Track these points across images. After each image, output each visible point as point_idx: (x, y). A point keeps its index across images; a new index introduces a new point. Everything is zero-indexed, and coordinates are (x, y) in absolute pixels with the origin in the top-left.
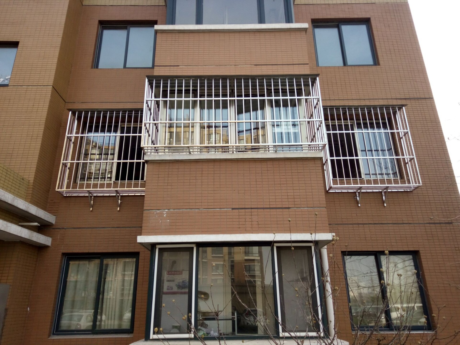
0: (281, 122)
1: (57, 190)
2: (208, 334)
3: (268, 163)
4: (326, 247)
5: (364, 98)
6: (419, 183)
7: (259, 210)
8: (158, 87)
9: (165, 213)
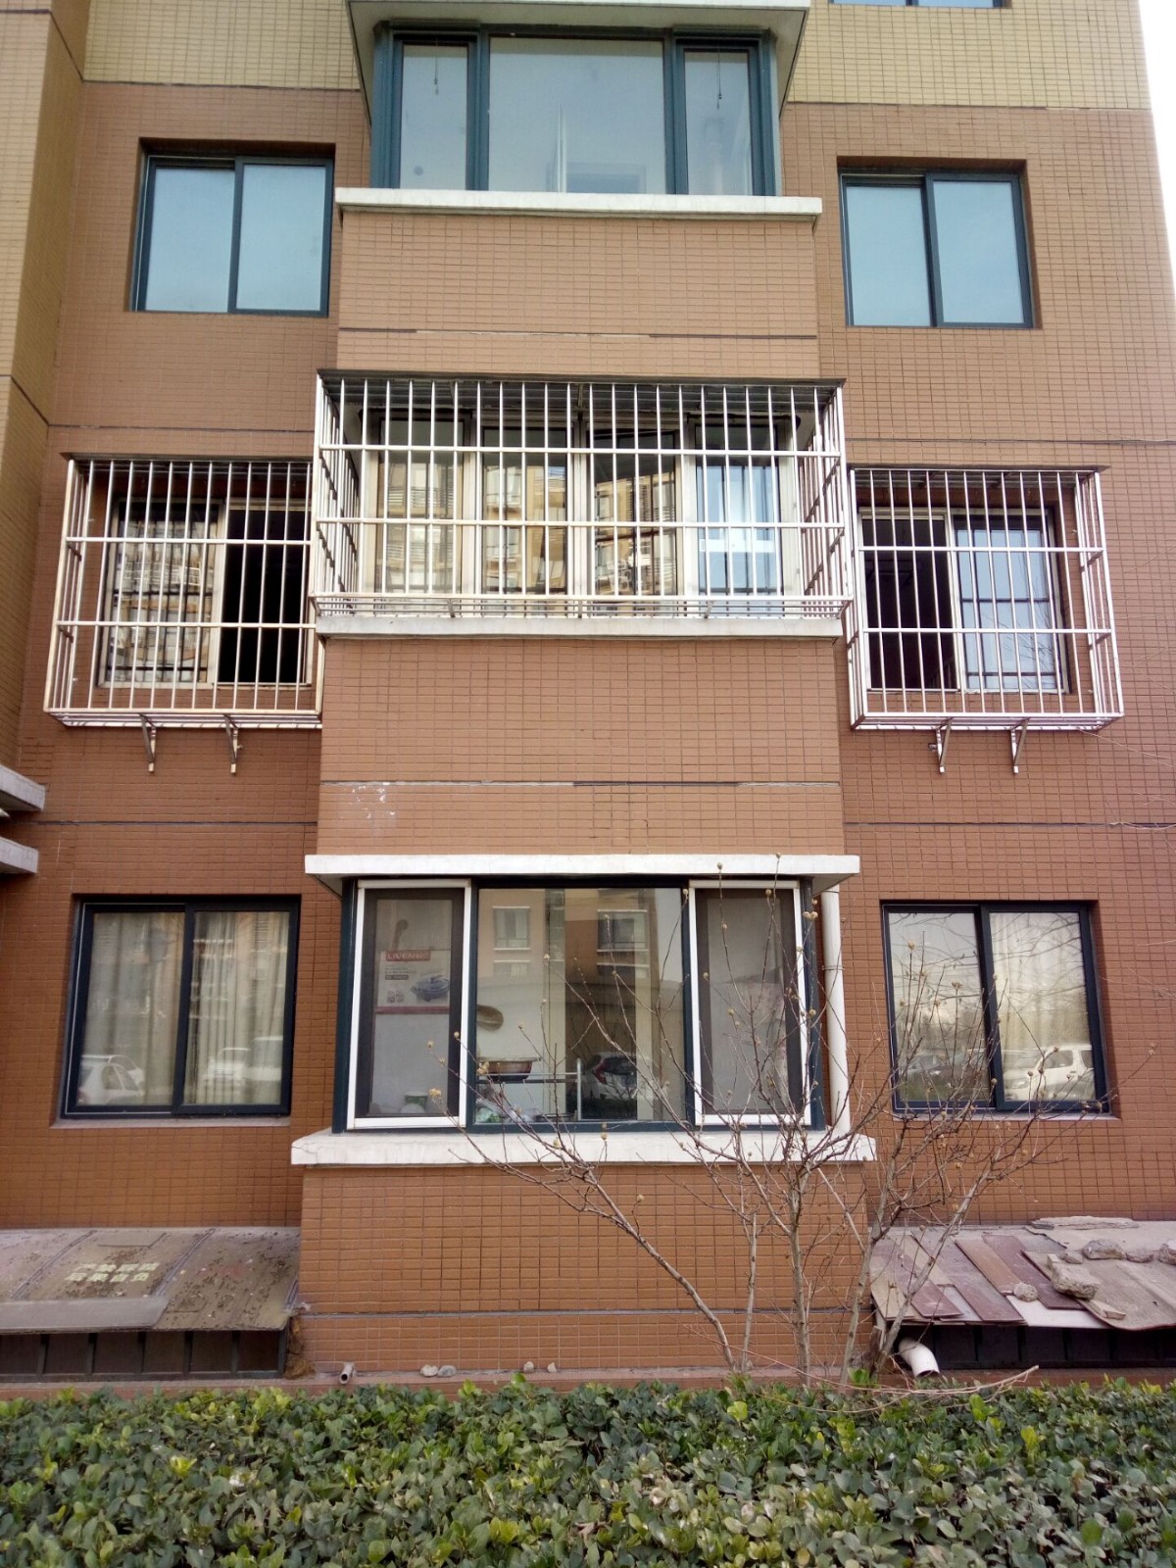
0: (724, 528)
1: (46, 709)
2: (502, 1117)
3: (682, 652)
4: (837, 888)
5: (983, 437)
6: (1117, 710)
7: (652, 789)
8: (354, 399)
9: (381, 790)
